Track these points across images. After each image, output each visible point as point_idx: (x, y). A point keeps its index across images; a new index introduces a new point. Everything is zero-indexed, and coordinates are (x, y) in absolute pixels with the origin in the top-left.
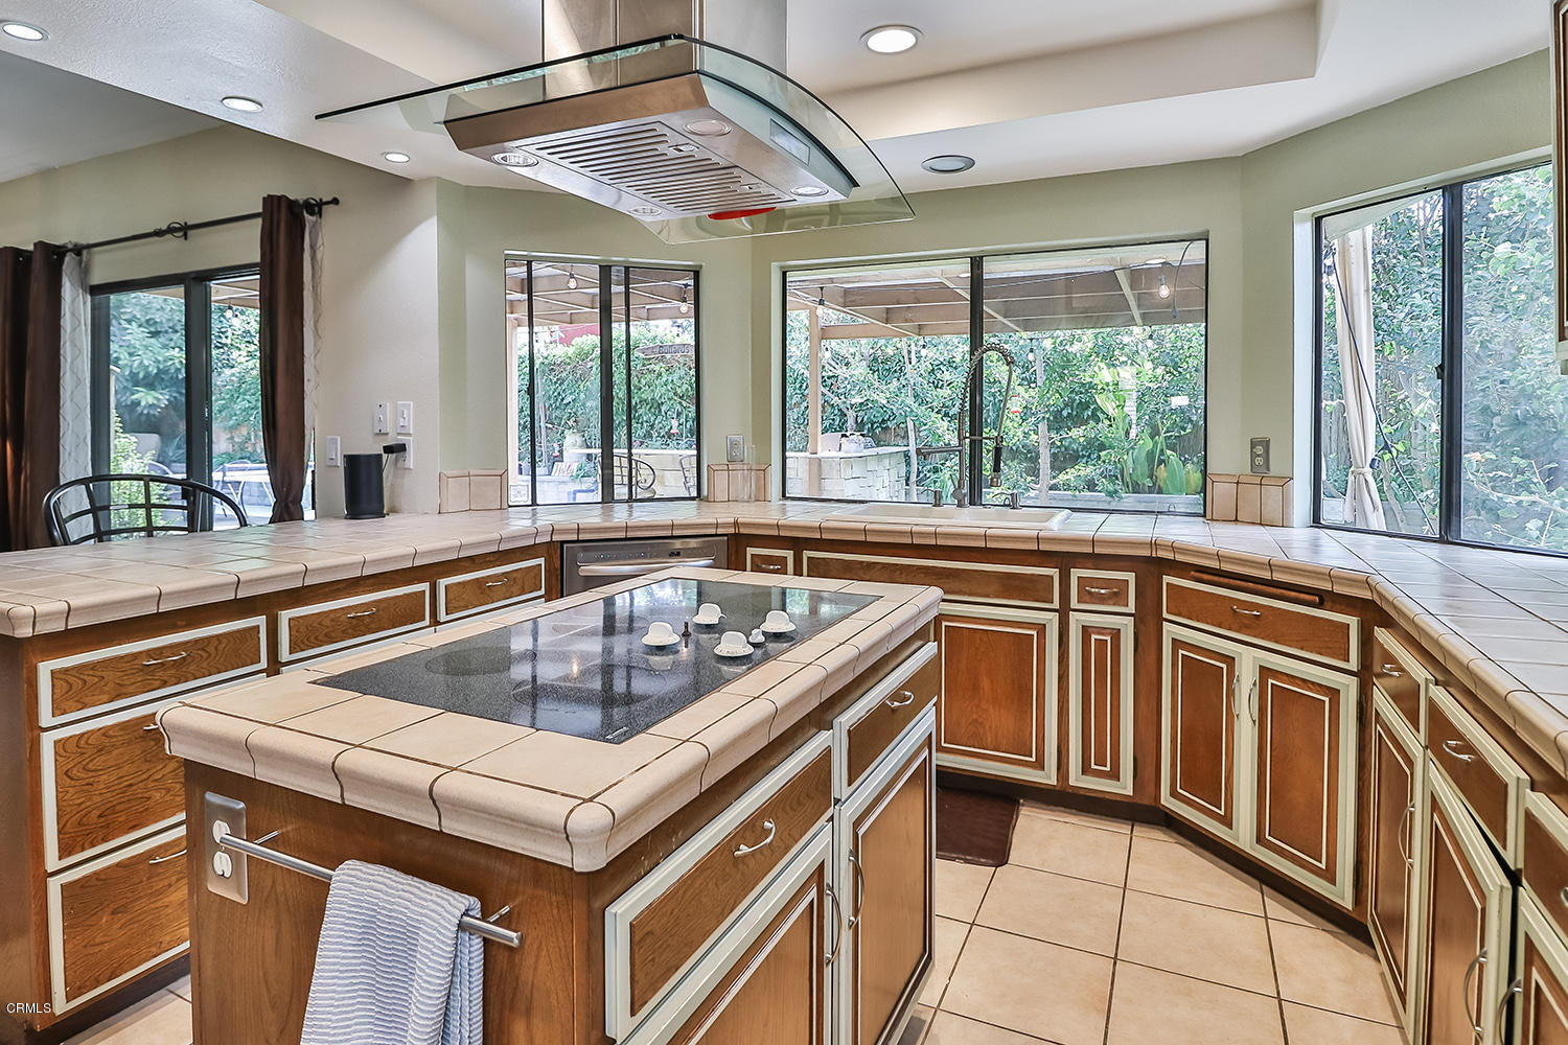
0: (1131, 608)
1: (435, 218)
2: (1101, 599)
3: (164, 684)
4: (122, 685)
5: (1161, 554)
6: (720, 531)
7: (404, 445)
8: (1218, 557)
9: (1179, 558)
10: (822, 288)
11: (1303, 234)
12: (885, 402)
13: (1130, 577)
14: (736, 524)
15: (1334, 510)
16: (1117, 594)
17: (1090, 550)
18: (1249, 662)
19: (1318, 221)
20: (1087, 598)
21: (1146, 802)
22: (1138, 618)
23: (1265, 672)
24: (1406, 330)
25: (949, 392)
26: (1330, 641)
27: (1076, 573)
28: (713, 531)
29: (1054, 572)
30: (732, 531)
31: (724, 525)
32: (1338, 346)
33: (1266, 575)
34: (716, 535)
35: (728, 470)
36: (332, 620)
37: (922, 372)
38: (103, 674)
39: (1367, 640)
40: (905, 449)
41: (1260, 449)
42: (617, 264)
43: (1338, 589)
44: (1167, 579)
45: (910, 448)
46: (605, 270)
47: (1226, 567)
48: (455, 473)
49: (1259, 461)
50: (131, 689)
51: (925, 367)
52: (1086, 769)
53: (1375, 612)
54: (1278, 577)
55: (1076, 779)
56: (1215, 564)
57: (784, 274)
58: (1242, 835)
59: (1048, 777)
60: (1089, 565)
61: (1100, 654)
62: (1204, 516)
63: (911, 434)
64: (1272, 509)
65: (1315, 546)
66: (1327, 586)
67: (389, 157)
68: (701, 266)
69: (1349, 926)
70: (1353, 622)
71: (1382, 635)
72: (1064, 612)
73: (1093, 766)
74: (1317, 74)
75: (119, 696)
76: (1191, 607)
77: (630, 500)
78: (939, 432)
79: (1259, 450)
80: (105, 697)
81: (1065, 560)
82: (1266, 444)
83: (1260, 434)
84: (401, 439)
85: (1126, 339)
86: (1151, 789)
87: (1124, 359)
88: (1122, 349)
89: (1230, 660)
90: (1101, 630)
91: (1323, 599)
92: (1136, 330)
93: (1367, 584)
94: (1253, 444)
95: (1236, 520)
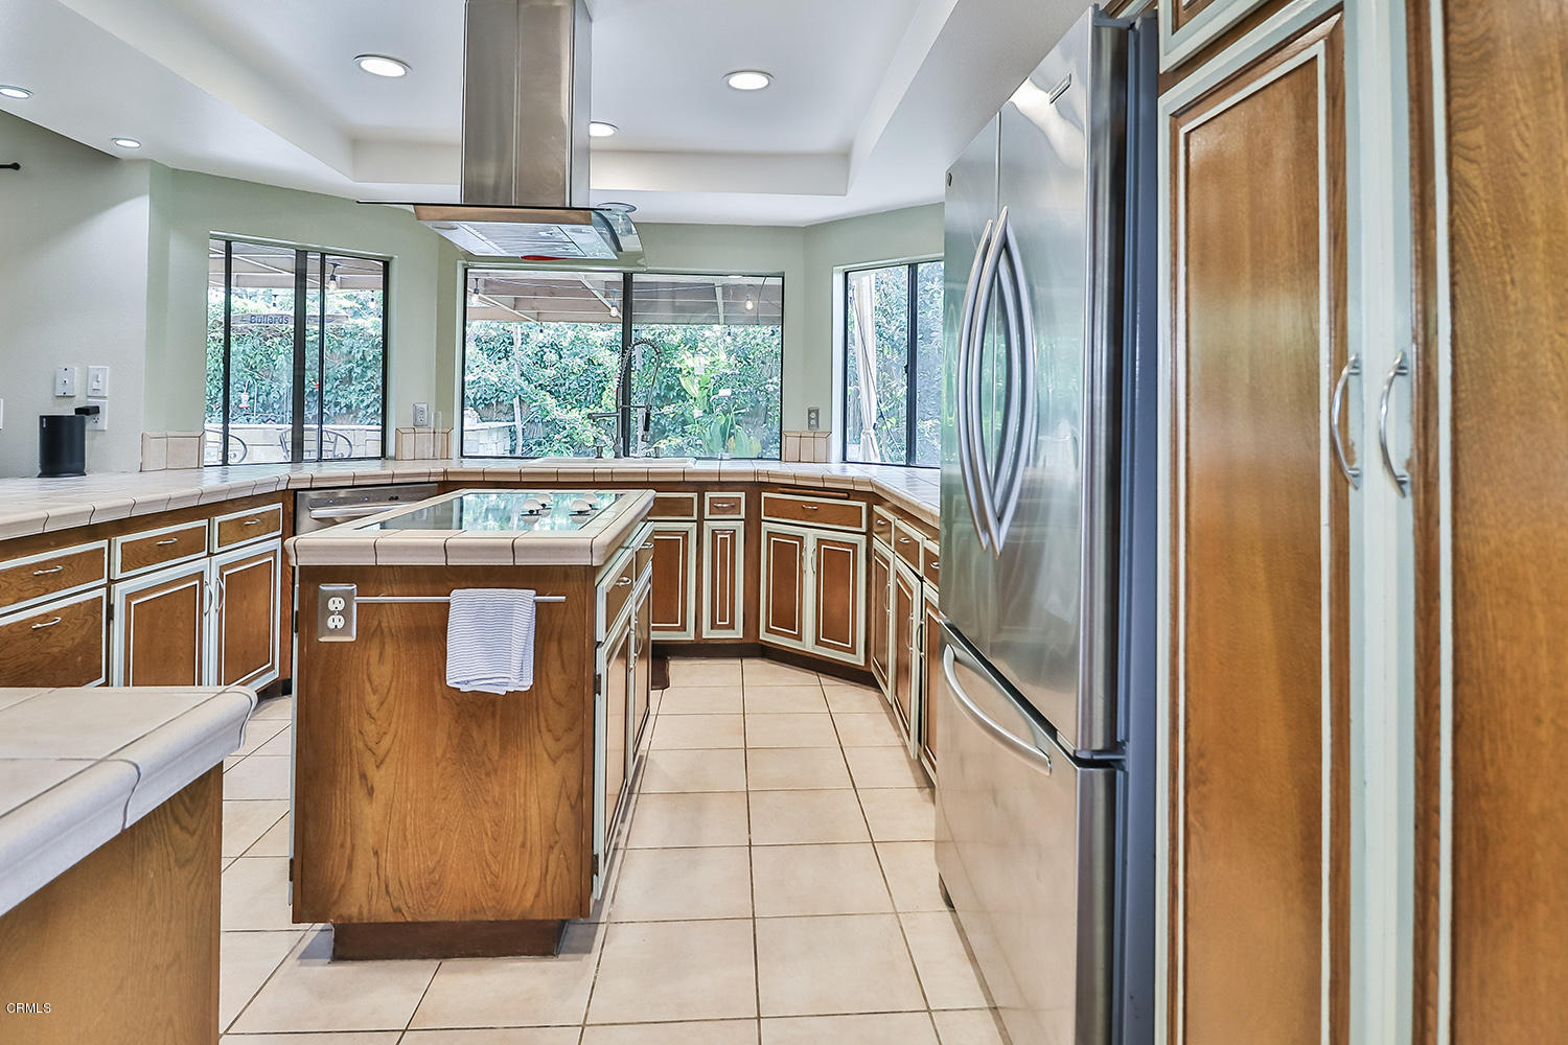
0: (743, 516)
1: (148, 197)
2: (724, 511)
3: (47, 592)
4: (21, 590)
5: (760, 479)
6: (432, 479)
7: (98, 407)
8: (795, 477)
9: (772, 480)
10: (477, 279)
11: (838, 280)
12: (496, 380)
13: (742, 495)
14: (445, 473)
15: (854, 452)
16: (734, 506)
17: (717, 479)
18: (811, 537)
19: (846, 274)
20: (715, 510)
21: (751, 641)
22: (747, 521)
23: (820, 541)
24: (896, 338)
25: (554, 372)
26: (852, 517)
27: (708, 495)
28: (426, 479)
29: (694, 495)
30: (441, 479)
31: (436, 474)
32: (856, 349)
33: (821, 485)
34: (429, 482)
35: (415, 432)
36: (148, 547)
37: (529, 353)
38: (12, 580)
39: (870, 512)
40: (511, 424)
41: (813, 413)
42: (315, 251)
43: (857, 488)
44: (764, 495)
45: (516, 423)
46: (302, 254)
47: (799, 483)
48: (156, 434)
49: (813, 422)
50: (27, 594)
51: (531, 349)
52: (713, 626)
53: (874, 497)
54: (827, 485)
55: (708, 633)
56: (792, 482)
57: (466, 270)
58: (808, 645)
59: (689, 636)
60: (716, 489)
61: (723, 547)
62: (780, 459)
63: (517, 410)
64: (820, 454)
65: (844, 470)
66: (851, 487)
67: (118, 142)
68: (392, 258)
69: (862, 677)
70: (863, 505)
71: (877, 508)
72: (700, 522)
73: (718, 623)
74: (849, 194)
75: (20, 600)
76: (779, 510)
77: (320, 459)
78: (548, 408)
79: (813, 415)
80: (11, 600)
81: (701, 487)
82: (817, 412)
83: (813, 406)
84: (92, 402)
85: (707, 333)
86: (753, 632)
87: (706, 350)
88: (704, 341)
89: (800, 539)
90: (723, 531)
91: (850, 494)
92: (716, 327)
93: (871, 483)
94: (810, 412)
95: (799, 461)
